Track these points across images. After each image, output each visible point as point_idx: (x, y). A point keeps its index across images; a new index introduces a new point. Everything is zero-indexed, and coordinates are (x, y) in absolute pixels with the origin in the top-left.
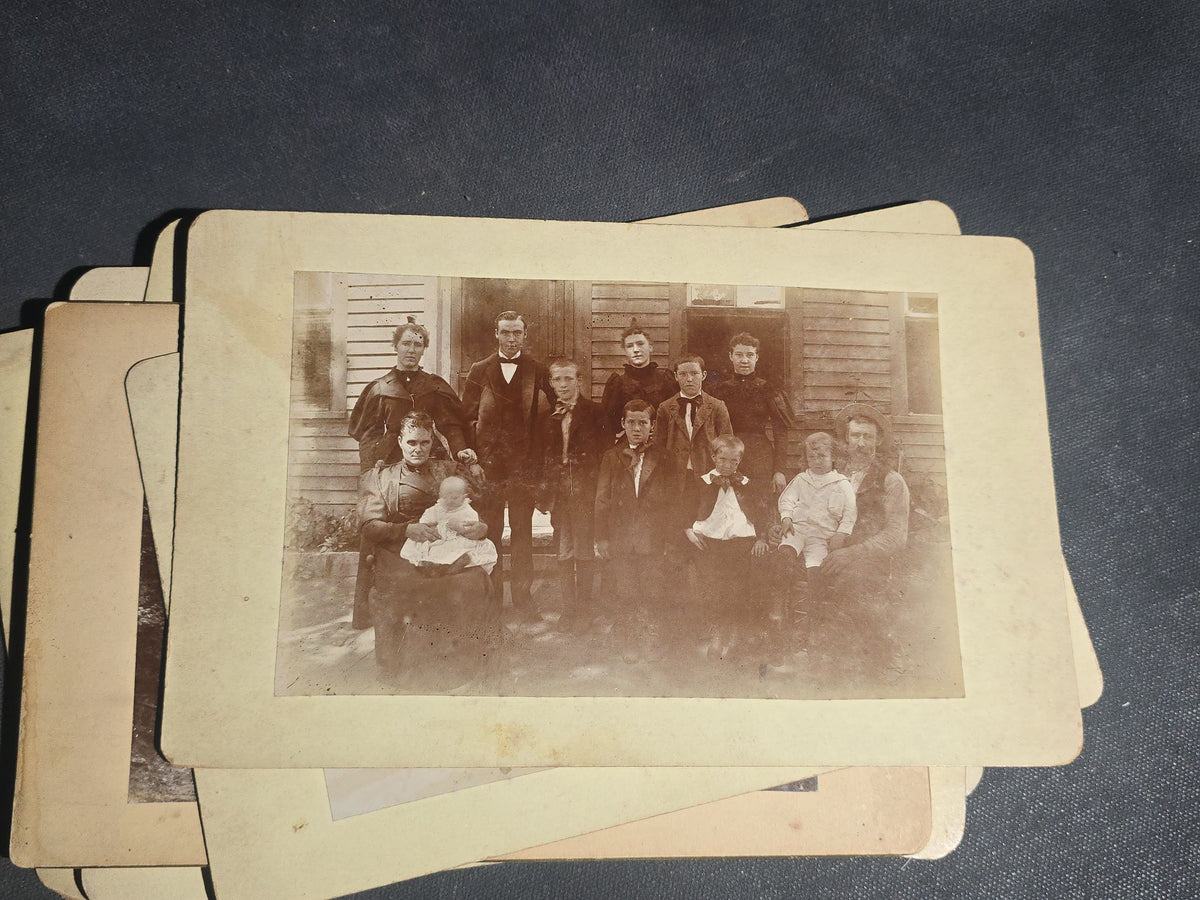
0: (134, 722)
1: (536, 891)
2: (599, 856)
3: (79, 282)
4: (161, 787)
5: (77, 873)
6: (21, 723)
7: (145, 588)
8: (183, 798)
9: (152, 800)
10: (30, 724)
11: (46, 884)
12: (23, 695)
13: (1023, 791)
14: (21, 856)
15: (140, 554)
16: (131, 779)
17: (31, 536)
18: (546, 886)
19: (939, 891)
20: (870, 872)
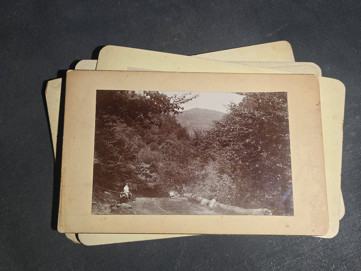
0: (93, 192)
1: (209, 244)
2: (229, 233)
3: (78, 64)
4: (101, 211)
5: (77, 235)
6: (61, 191)
7: (96, 153)
8: (107, 214)
9: (98, 214)
10: (63, 192)
11: (68, 237)
12: (61, 183)
13: (356, 220)
14: (61, 229)
15: (94, 143)
16: (92, 208)
17: (63, 137)
18: (212, 243)
19: (330, 248)
20: (309, 242)
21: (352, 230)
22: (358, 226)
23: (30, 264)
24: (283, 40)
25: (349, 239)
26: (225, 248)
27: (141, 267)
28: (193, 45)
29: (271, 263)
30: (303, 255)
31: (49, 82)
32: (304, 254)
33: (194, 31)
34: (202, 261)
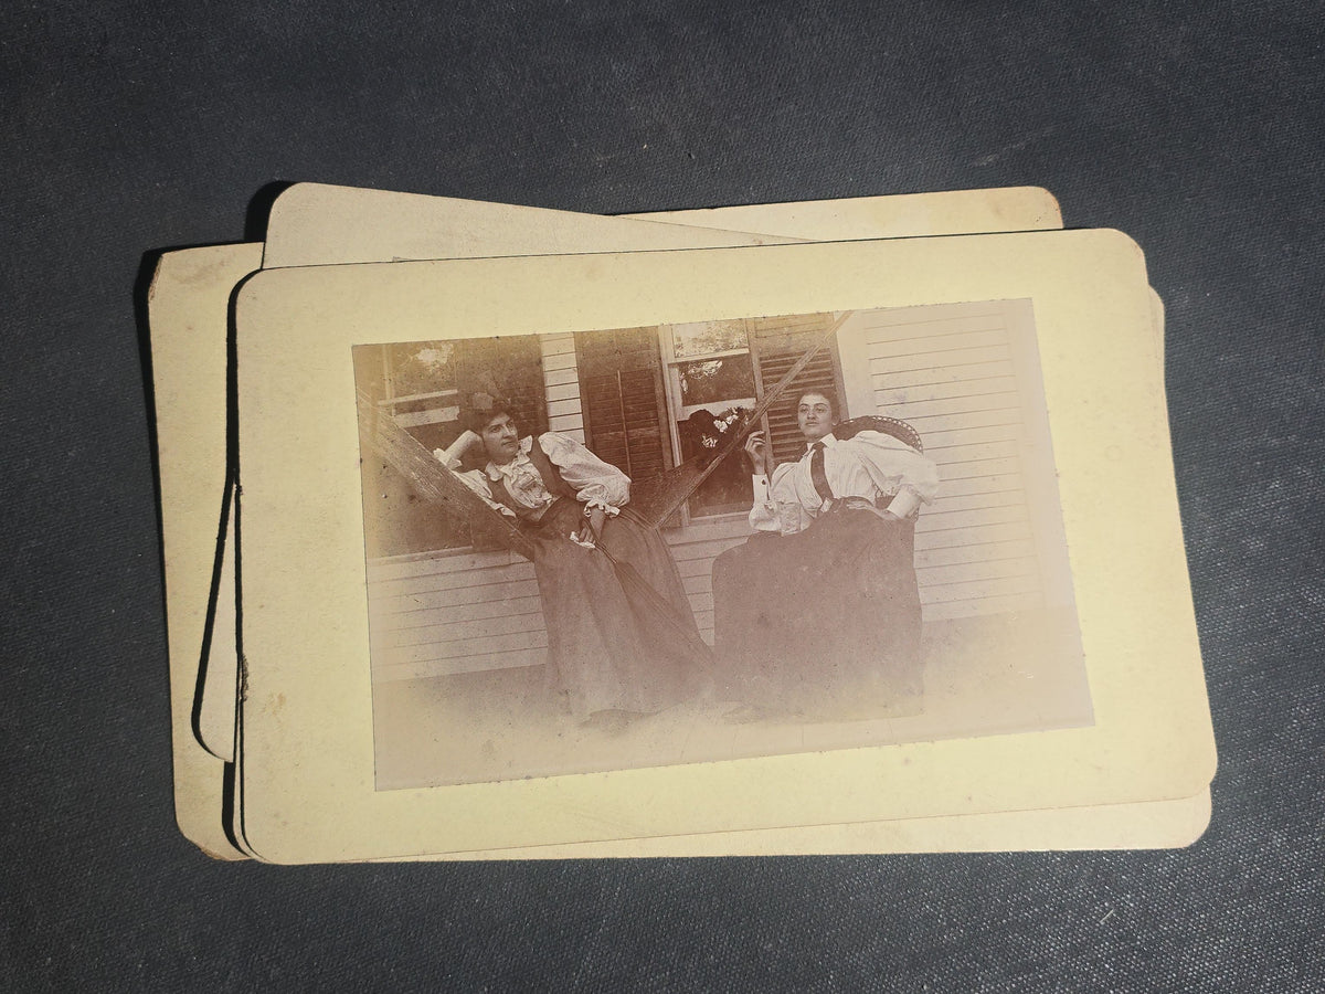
21: (1224, 891)
22: (1247, 876)
23: (39, 924)
24: (1033, 184)
25: (1209, 924)
26: (761, 922)
27: (447, 968)
28: (706, 172)
29: (925, 987)
30: (1040, 966)
31: (165, 255)
32: (1043, 965)
33: (714, 123)
34: (674, 961)
